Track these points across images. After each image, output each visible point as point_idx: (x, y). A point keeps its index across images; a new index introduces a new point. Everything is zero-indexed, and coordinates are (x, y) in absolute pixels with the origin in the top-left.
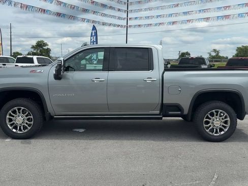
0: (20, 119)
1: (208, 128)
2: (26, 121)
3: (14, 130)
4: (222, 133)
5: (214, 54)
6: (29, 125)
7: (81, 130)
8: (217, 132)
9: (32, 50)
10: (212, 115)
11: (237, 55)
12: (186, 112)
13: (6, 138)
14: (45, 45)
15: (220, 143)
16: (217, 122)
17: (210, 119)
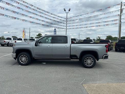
0: (24, 59)
1: (86, 63)
2: (26, 60)
3: (22, 63)
4: (91, 65)
5: (98, 38)
6: (27, 61)
7: (45, 63)
8: (89, 65)
9: (37, 36)
10: (87, 59)
11: (107, 39)
12: (78, 57)
13: (19, 65)
14: (41, 35)
15: (90, 69)
16: (89, 61)
17: (87, 60)
